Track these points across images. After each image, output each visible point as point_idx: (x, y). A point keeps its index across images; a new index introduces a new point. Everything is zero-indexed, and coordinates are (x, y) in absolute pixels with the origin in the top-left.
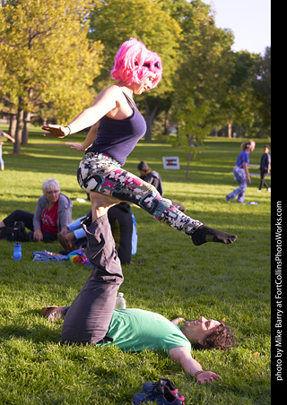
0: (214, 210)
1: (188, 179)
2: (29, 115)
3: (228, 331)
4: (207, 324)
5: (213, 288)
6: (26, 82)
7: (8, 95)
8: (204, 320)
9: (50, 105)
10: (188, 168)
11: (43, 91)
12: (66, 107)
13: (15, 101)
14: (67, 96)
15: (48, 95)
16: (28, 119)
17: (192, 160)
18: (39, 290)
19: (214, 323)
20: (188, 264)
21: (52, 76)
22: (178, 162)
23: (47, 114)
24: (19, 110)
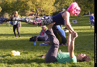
0: (86, 32)
1: (79, 25)
2: (39, 14)
3: (88, 57)
4: (83, 55)
5: (85, 48)
6: (37, 5)
7: (33, 9)
8: (82, 54)
9: (43, 11)
10: (79, 23)
11: (41, 7)
12: (47, 11)
13: (35, 10)
14: (47, 8)
15: (43, 8)
16: (39, 15)
17: (80, 21)
18: (40, 52)
19: (85, 55)
20: (78, 43)
21: (43, 3)
22: (76, 21)
23: (43, 13)
24: (36, 13)
